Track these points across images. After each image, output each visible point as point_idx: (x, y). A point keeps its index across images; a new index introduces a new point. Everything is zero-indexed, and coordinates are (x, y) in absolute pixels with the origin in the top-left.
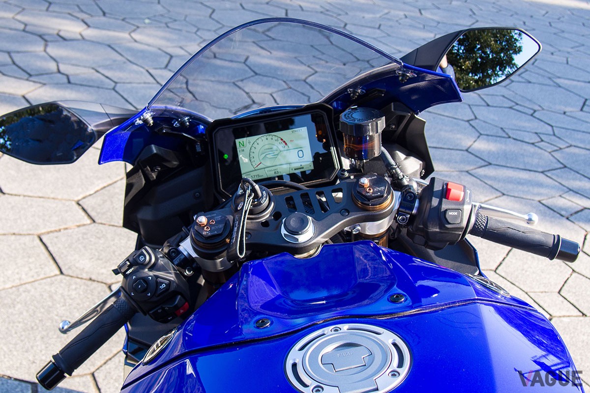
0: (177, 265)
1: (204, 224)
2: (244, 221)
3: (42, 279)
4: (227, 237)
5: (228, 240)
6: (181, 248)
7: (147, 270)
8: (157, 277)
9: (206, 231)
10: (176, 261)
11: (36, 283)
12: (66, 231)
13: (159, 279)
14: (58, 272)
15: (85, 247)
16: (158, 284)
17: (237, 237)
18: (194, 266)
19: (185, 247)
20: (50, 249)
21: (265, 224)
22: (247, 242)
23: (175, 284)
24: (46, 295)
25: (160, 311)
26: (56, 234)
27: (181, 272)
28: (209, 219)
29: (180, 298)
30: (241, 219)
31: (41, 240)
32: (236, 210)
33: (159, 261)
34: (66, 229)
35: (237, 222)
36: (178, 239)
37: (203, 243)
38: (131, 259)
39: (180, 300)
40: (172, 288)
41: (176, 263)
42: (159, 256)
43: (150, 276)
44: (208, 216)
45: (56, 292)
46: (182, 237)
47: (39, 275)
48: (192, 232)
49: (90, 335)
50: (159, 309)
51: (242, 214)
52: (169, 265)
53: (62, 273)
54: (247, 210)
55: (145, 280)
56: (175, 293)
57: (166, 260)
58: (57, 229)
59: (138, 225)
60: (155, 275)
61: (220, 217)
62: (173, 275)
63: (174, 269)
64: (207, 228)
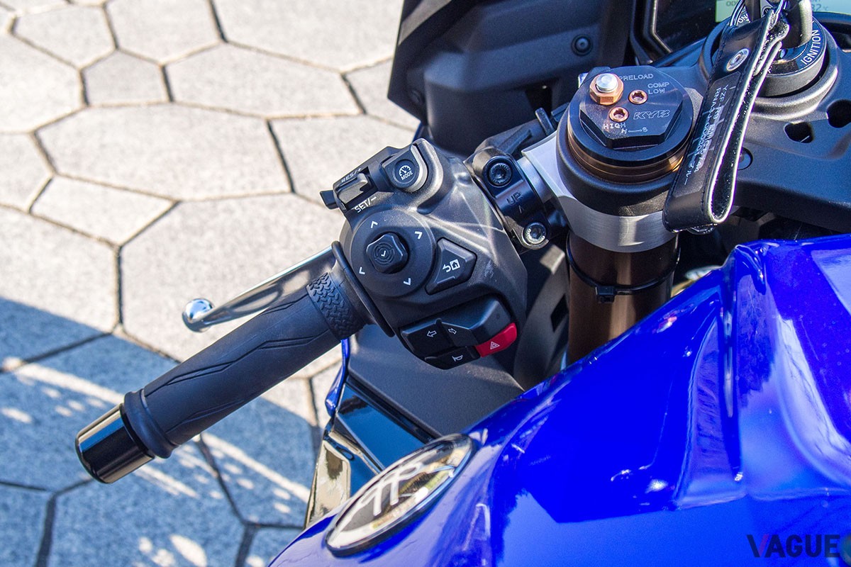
0: (506, 212)
1: (611, 99)
2: (743, 108)
3: (259, 195)
4: (674, 152)
5: (674, 163)
6: (524, 164)
7: (413, 209)
8: (439, 235)
9: (615, 121)
10: (505, 200)
11: (246, 202)
12: (315, 121)
13: (445, 242)
14: (286, 188)
15: (340, 153)
16: (438, 256)
17: (712, 156)
18: (552, 220)
19: (537, 163)
20: (283, 146)
21: (800, 132)
22: (743, 179)
23: (489, 266)
24: (259, 224)
25: (431, 334)
26: (297, 123)
27: (511, 234)
28: (628, 87)
29: (496, 310)
30: (735, 100)
31: (270, 129)
32: (719, 73)
33: (455, 188)
34: (315, 117)
35: (720, 109)
36: (521, 138)
37: (597, 157)
38: (374, 171)
39: (496, 315)
40: (478, 278)
41: (503, 204)
42: (456, 176)
43: (421, 229)
44: (625, 78)
45: (276, 223)
46: (530, 136)
47: (253, 188)
48: (568, 121)
49: (232, 362)
50: (431, 328)
51: (741, 85)
52: (482, 207)
53: (293, 190)
54: (760, 74)
55: (403, 237)
56: (486, 293)
57: (475, 190)
58: (301, 113)
59: (423, 99)
60: (434, 230)
61: (665, 84)
62: (489, 240)
63: (495, 222)
64: (620, 112)
